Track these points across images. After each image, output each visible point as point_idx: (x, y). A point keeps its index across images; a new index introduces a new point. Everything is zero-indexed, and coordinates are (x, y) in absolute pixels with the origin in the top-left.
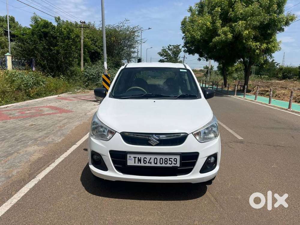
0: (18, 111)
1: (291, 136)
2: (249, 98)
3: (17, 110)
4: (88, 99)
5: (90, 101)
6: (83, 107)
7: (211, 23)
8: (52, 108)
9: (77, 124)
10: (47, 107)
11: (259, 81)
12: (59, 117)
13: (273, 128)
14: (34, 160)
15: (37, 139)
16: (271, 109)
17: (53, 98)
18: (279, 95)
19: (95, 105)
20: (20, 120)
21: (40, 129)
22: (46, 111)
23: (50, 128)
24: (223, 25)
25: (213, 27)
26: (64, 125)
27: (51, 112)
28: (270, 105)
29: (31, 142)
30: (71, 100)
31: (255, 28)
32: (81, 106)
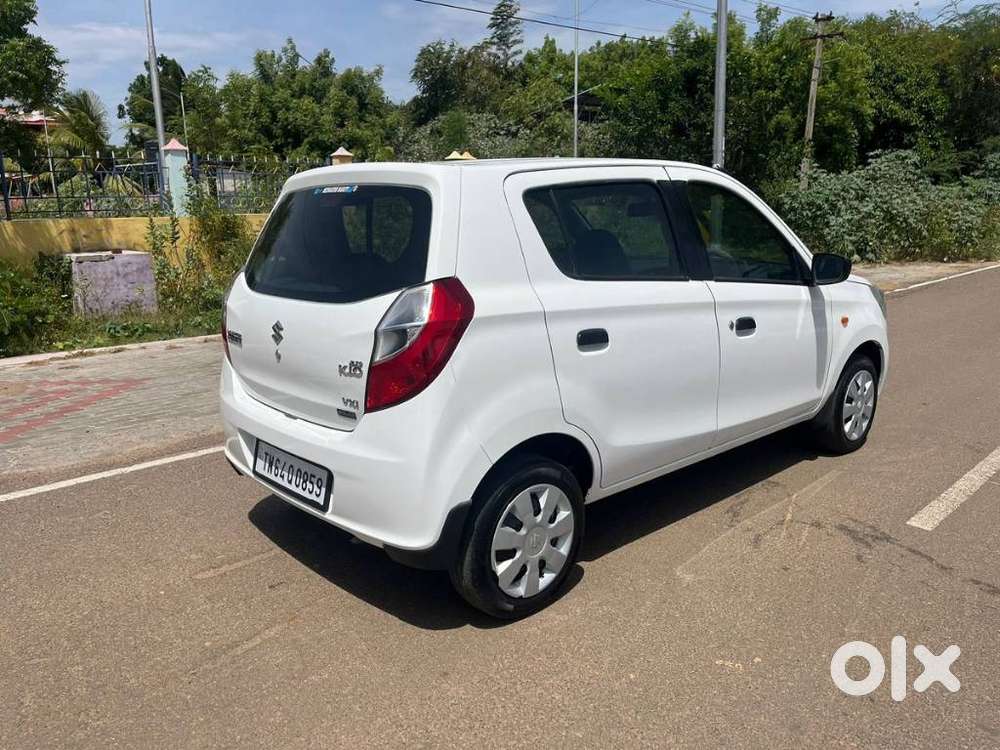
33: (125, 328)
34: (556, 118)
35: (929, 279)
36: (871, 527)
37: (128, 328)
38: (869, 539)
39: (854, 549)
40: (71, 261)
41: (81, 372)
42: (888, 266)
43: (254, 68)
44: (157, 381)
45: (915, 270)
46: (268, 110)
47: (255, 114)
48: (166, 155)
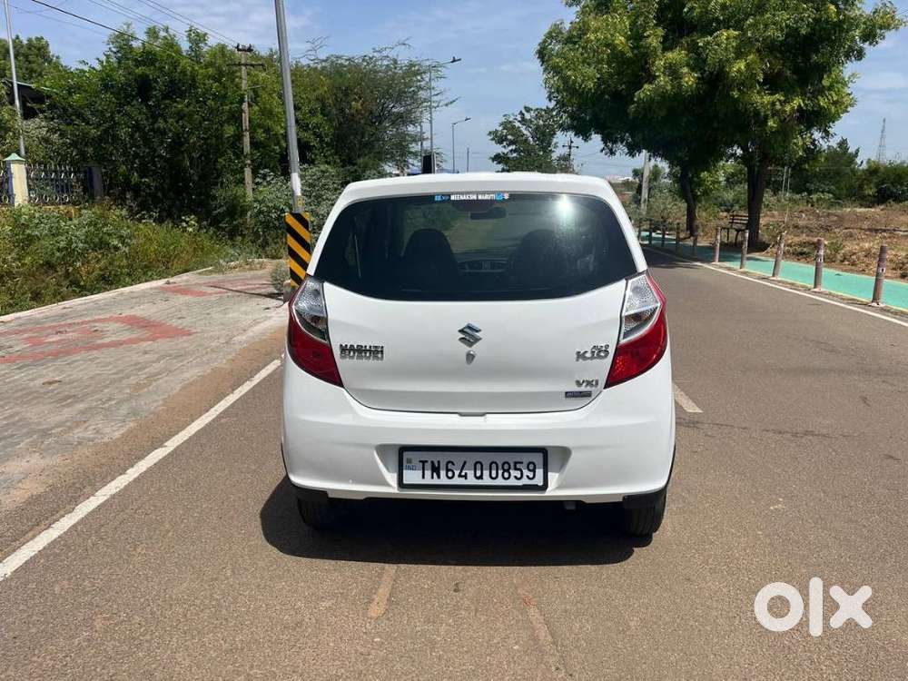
0: (26, 336)
1: (860, 397)
2: (756, 268)
3: (25, 331)
4: (253, 289)
5: (258, 294)
6: (230, 315)
7: (628, 39)
8: (134, 322)
9: (192, 377)
10: (118, 320)
11: (801, 212)
12: (146, 353)
13: (806, 371)
14: (12, 507)
15: (48, 430)
16: (819, 304)
17: (151, 289)
18: (854, 257)
19: (268, 308)
20: (19, 368)
21: (69, 397)
22: (114, 332)
23: (102, 391)
24: (668, 45)
25: (636, 52)
26: (152, 378)
27: (126, 336)
28: (815, 290)
29: (28, 440)
30: (202, 294)
31: (771, 48)
32: (226, 314)
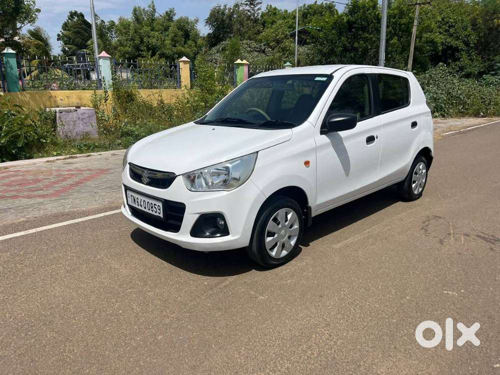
33: (85, 145)
34: (287, 43)
35: (475, 125)
36: (492, 236)
37: (87, 146)
38: (493, 241)
39: (488, 245)
40: (56, 112)
41: (75, 166)
42: (453, 119)
43: (132, 15)
44: (116, 170)
45: (466, 121)
46: (138, 37)
47: (132, 39)
48: (99, 59)
